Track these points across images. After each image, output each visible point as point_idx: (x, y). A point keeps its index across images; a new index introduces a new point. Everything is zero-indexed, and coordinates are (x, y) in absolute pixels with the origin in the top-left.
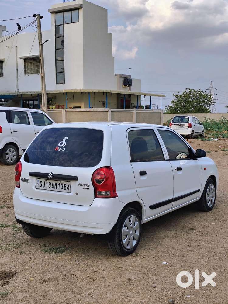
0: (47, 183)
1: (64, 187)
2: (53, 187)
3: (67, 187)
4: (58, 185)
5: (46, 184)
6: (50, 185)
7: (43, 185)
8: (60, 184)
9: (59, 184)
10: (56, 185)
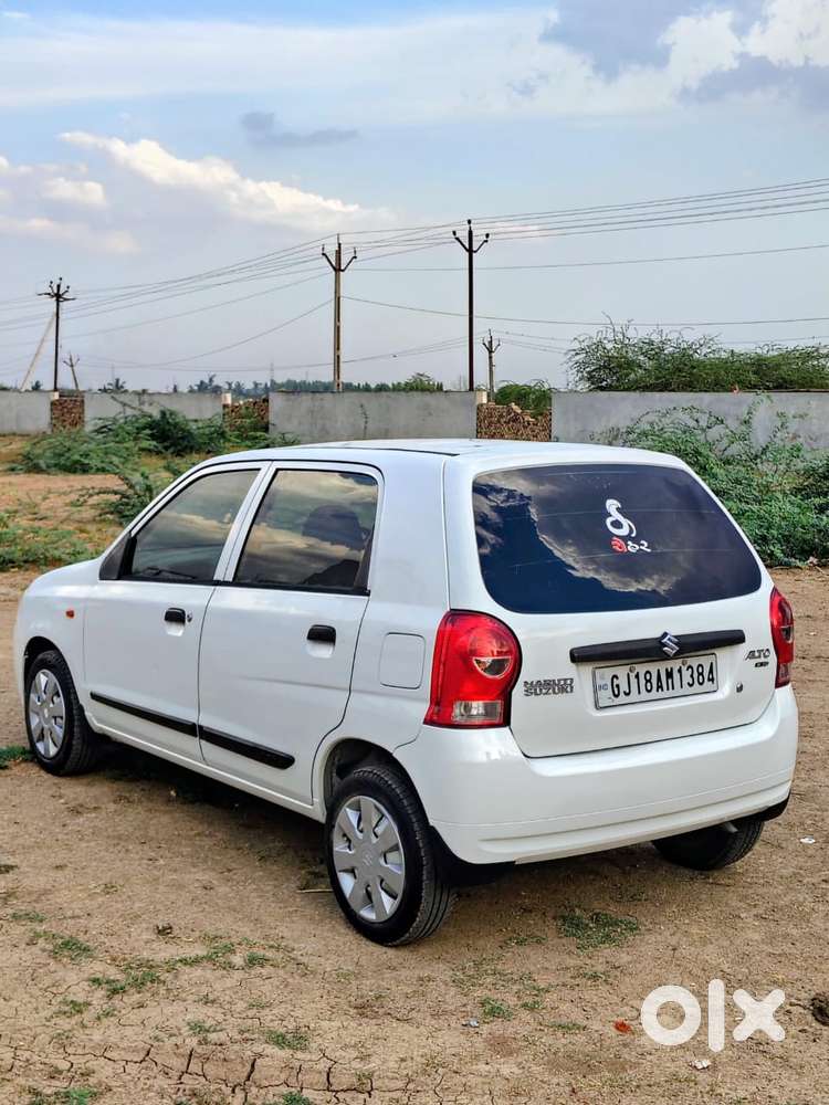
0: (637, 676)
1: (696, 675)
2: (661, 687)
3: (706, 674)
4: (676, 675)
5: (634, 681)
6: (649, 681)
7: (624, 687)
8: (684, 669)
9: (680, 671)
10: (669, 675)
